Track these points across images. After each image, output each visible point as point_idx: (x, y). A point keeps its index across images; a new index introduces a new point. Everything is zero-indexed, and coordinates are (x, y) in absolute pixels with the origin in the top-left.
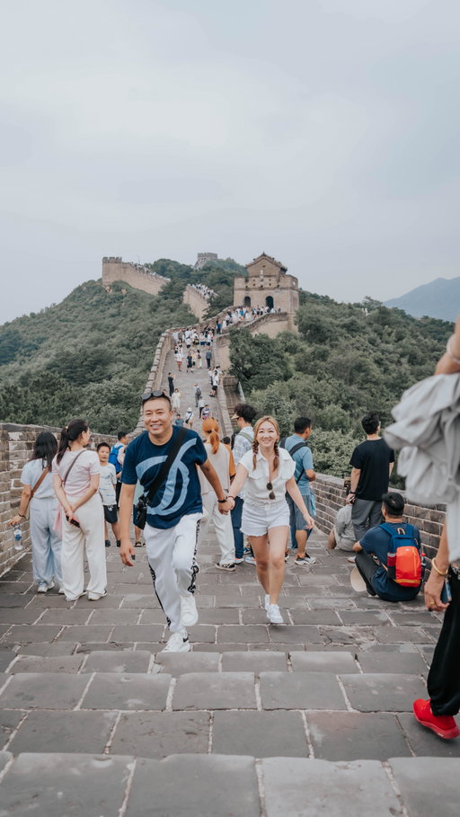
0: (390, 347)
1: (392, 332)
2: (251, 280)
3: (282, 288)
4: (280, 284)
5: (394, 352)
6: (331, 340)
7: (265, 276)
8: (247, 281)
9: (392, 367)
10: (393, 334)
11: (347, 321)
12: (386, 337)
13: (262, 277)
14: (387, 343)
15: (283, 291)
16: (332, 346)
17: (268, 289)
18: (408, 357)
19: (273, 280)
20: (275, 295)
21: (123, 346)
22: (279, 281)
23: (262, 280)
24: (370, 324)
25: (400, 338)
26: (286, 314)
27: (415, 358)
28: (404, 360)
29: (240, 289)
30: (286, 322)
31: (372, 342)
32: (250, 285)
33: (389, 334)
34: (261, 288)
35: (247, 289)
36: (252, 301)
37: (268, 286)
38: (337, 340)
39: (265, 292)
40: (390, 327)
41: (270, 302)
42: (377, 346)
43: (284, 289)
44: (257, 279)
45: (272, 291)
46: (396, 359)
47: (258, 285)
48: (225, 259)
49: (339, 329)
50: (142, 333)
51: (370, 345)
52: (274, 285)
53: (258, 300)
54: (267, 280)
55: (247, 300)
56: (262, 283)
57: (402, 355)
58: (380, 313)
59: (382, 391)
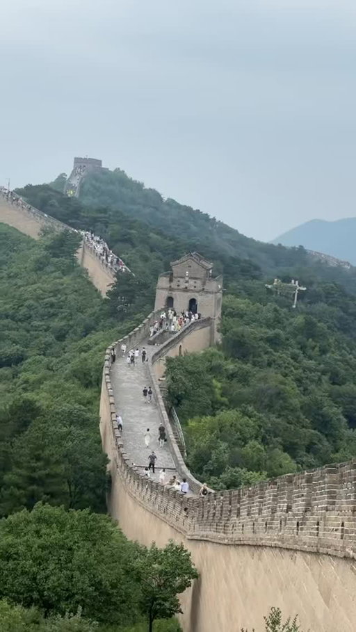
0: (312, 363)
1: (316, 346)
2: (175, 281)
3: (207, 292)
4: (205, 287)
5: (316, 370)
6: (254, 357)
7: (191, 278)
8: (171, 281)
9: (312, 387)
10: (317, 349)
11: (271, 333)
12: (310, 352)
13: (187, 279)
14: (310, 358)
15: (209, 295)
16: (254, 364)
17: (193, 291)
18: (329, 374)
19: (199, 282)
20: (199, 299)
21: (7, 317)
22: (204, 284)
23: (187, 282)
24: (295, 336)
25: (323, 351)
26: (209, 319)
27: (337, 375)
28: (325, 378)
29: (163, 289)
30: (209, 328)
31: (295, 357)
32: (174, 285)
33: (313, 348)
34: (186, 290)
35: (171, 289)
36: (174, 302)
37: (192, 288)
38: (260, 356)
39: (189, 294)
40: (313, 340)
41: (193, 304)
42: (299, 362)
43: (210, 293)
44: (182, 280)
45: (197, 294)
46: (316, 378)
47: (183, 286)
48: (112, 169)
49: (262, 343)
50: (31, 302)
51: (292, 361)
52: (199, 287)
53: (181, 303)
54: (192, 282)
55: (170, 301)
56: (187, 284)
57: (324, 373)
58: (306, 324)
59: (298, 418)
